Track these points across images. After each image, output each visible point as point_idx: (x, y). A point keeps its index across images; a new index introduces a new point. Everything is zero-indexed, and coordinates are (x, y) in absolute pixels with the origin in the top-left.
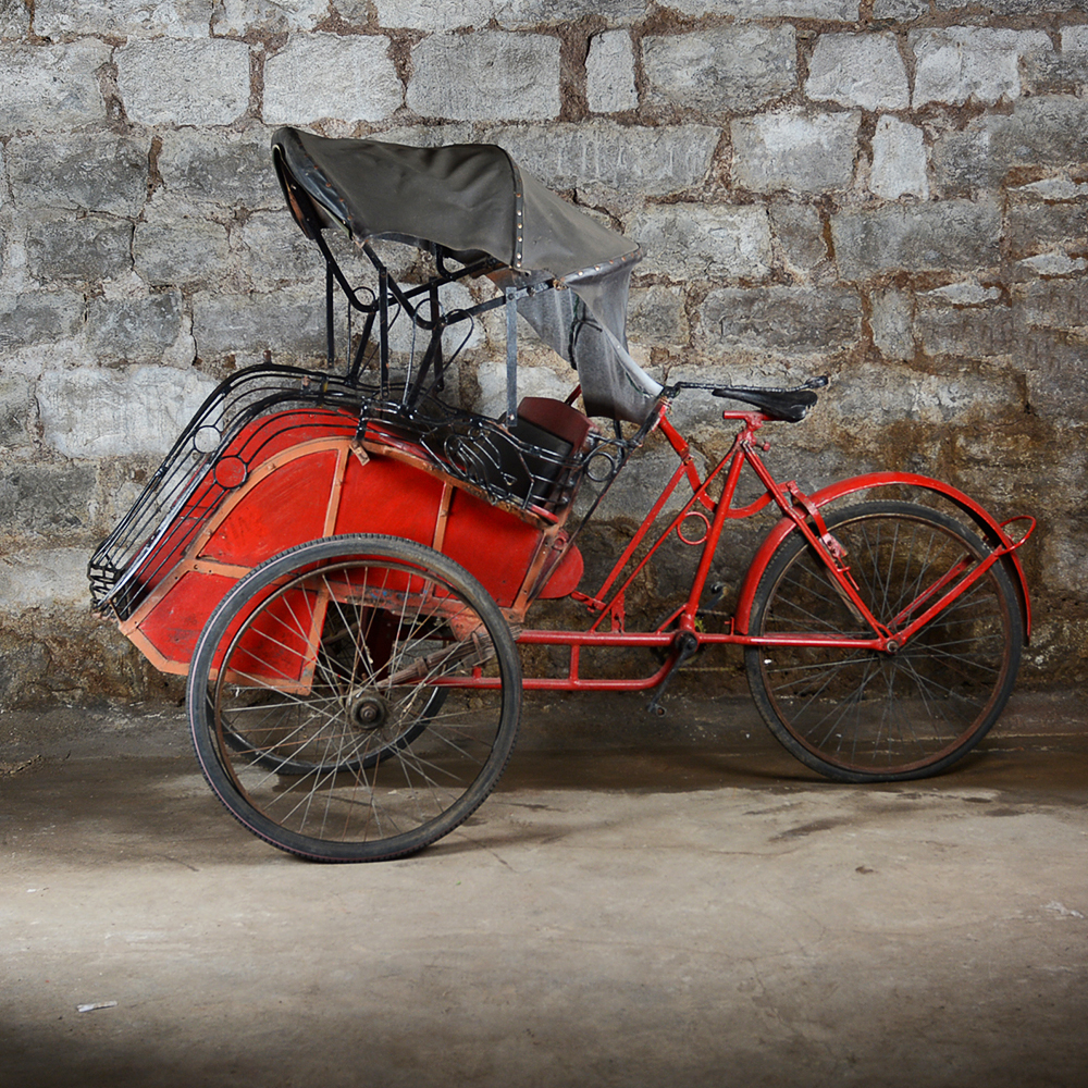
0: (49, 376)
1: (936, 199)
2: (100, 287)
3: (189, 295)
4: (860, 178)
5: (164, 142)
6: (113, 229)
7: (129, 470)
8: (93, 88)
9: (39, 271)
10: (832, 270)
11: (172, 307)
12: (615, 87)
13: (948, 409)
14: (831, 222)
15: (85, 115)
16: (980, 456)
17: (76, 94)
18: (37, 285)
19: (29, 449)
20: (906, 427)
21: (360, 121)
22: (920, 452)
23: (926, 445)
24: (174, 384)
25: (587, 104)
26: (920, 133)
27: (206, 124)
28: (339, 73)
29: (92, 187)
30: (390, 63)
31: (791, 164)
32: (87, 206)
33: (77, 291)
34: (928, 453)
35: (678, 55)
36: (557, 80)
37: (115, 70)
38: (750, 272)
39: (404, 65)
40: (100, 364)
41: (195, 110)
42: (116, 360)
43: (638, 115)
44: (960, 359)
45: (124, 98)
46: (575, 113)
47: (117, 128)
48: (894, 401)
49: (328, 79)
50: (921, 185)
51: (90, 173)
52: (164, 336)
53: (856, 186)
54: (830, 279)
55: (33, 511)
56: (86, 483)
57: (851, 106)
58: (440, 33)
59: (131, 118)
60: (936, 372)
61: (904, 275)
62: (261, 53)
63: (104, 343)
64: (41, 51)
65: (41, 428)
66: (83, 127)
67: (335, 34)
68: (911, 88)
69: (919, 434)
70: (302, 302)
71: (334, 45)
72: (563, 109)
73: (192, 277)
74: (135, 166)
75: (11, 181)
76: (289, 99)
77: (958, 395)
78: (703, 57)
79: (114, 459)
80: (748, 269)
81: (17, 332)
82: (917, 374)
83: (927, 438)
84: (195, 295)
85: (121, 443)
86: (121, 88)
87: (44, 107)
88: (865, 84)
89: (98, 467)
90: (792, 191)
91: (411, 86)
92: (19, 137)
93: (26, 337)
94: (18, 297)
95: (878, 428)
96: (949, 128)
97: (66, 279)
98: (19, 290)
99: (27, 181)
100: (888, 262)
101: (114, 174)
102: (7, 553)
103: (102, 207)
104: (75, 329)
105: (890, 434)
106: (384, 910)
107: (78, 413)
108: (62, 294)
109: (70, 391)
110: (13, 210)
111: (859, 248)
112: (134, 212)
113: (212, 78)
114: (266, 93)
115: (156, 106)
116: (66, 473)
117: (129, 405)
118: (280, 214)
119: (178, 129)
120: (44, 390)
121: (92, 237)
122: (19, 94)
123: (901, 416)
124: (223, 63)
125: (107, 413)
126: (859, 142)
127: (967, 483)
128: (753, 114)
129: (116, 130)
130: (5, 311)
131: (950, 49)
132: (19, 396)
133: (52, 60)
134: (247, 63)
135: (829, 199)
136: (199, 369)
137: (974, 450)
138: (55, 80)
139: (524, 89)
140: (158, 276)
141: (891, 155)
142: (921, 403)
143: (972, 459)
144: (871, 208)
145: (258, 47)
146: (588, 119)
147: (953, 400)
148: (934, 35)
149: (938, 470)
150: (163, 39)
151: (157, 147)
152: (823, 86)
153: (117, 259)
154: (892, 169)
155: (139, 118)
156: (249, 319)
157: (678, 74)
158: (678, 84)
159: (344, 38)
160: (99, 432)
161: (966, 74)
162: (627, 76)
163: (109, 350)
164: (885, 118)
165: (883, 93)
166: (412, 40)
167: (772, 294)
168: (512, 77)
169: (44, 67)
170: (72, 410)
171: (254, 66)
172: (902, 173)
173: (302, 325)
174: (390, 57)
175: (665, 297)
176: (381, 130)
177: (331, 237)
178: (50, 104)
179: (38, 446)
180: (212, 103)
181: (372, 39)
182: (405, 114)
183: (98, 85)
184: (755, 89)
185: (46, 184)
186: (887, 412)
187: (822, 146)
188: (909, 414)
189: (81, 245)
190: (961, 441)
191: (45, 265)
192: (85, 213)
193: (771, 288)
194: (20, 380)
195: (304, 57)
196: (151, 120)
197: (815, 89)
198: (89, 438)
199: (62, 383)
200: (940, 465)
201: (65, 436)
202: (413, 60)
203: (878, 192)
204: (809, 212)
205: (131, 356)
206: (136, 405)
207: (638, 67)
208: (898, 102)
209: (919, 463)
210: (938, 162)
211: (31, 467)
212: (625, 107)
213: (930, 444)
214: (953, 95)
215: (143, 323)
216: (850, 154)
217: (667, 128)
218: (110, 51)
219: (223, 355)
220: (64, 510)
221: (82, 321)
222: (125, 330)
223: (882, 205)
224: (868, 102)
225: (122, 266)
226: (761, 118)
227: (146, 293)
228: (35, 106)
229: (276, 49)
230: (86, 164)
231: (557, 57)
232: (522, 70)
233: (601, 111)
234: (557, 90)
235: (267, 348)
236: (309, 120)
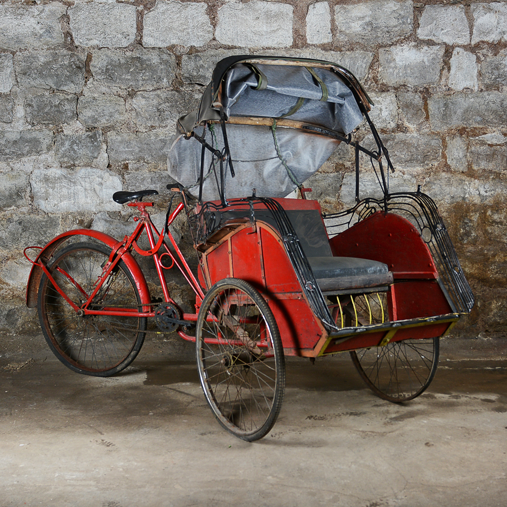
0: (36, 172)
1: (482, 90)
2: (61, 128)
3: (105, 133)
4: (443, 79)
5: (93, 55)
6: (67, 99)
7: (76, 219)
8: (58, 27)
9: (31, 120)
10: (428, 126)
11: (97, 138)
12: (321, 31)
13: (483, 196)
14: (428, 102)
15: (54, 41)
16: (498, 220)
17: (49, 30)
18: (30, 127)
19: (27, 208)
20: (462, 205)
21: (191, 46)
22: (469, 217)
23: (471, 214)
24: (98, 177)
25: (306, 39)
26: (475, 57)
27: (114, 46)
28: (181, 22)
29: (57, 78)
30: (207, 17)
31: (409, 71)
32: (55, 87)
33: (50, 130)
34: (473, 218)
35: (353, 15)
36: (291, 27)
37: (69, 18)
38: (386, 126)
39: (214, 18)
40: (61, 167)
41: (109, 39)
42: (70, 164)
43: (332, 46)
44: (491, 172)
45: (73, 33)
46: (300, 45)
47: (69, 48)
48: (456, 192)
49: (176, 25)
50: (474, 83)
51: (56, 71)
52: (93, 153)
53: (441, 83)
54: (427, 130)
55: (29, 238)
56: (55, 225)
57: (440, 43)
58: (232, 2)
59: (77, 43)
60: (478, 178)
61: (464, 129)
62: (142, 11)
63: (64, 156)
64: (31, 8)
65: (32, 198)
66: (53, 47)
68: (471, 33)
69: (469, 209)
70: (162, 137)
71: (179, 7)
72: (295, 41)
73: (107, 124)
74: (79, 67)
75: (17, 74)
76: (156, 34)
77: (489, 190)
78: (366, 16)
79: (68, 214)
80: (386, 124)
81: (20, 150)
82: (468, 178)
83: (472, 211)
84: (108, 133)
85: (72, 206)
86: (71, 28)
87: (33, 36)
88: (447, 32)
89: (61, 217)
90: (409, 85)
91: (218, 28)
92: (21, 52)
93: (25, 152)
94: (21, 132)
95: (448, 205)
96: (489, 54)
97: (44, 124)
98: (21, 129)
99: (25, 74)
100: (456, 122)
101: (68, 71)
102: (16, 259)
103: (62, 88)
104: (49, 148)
105: (454, 208)
106: (192, 462)
107: (51, 190)
108: (43, 131)
109: (47, 179)
110: (18, 89)
111: (442, 115)
112: (78, 91)
113: (117, 23)
114: (144, 31)
115: (89, 37)
116: (45, 220)
117: (76, 187)
118: (151, 93)
119: (100, 49)
120: (34, 179)
121: (58, 103)
122: (20, 30)
123: (460, 200)
124: (123, 15)
125: (65, 191)
126: (444, 61)
127: (491, 233)
128: (390, 46)
129: (69, 49)
130: (14, 139)
131: (492, 14)
132: (21, 181)
133: (37, 13)
134: (135, 16)
135: (427, 89)
136: (110, 170)
137: (496, 217)
138: (38, 23)
139: (274, 31)
140: (90, 123)
141: (460, 68)
142: (470, 193)
143: (494, 221)
144: (449, 95)
145: (141, 8)
146: (307, 47)
147: (486, 192)
148: (484, 7)
149: (477, 226)
150: (93, 3)
151: (89, 58)
152: (426, 32)
153: (69, 114)
154: (460, 75)
155: (81, 43)
156: (135, 145)
157: (353, 25)
158: (353, 30)
159: (184, 3)
160: (61, 200)
161: (499, 27)
162: (327, 25)
163: (66, 159)
164: (457, 49)
165: (457, 36)
166: (218, 5)
167: (397, 137)
168: (269, 25)
169: (33, 16)
170: (47, 189)
171: (138, 17)
172: (465, 77)
173: (162, 149)
174: (207, 14)
176: (202, 51)
177: (176, 105)
178: (36, 35)
179: (31, 206)
180: (117, 36)
181: (198, 4)
182: (214, 43)
183: (60, 26)
184: (392, 33)
185: (34, 76)
186: (453, 197)
187: (425, 63)
188: (464, 199)
189: (52, 107)
190: (489, 213)
191: (34, 117)
192: (54, 91)
193: (396, 134)
194: (22, 173)
195: (163, 13)
196: (87, 44)
197: (422, 33)
198: (56, 203)
199: (43, 175)
200: (478, 224)
201: (44, 202)
202: (219, 15)
203: (452, 87)
204: (417, 96)
205: (76, 163)
206: (79, 187)
207: (333, 21)
208: (464, 41)
209: (468, 223)
210: (483, 71)
211: (28, 217)
212: (326, 41)
213: (474, 213)
214: (493, 38)
215: (83, 147)
216: (439, 67)
217: (347, 52)
218: (66, 8)
219: (123, 163)
220: (44, 238)
221: (53, 145)
222: (74, 150)
223: (454, 93)
224: (449, 40)
225: (72, 118)
226: (394, 48)
227: (84, 131)
228: (29, 36)
229: (149, 9)
230: (54, 66)
231: (291, 15)
232: (274, 21)
233: (313, 43)
234: (291, 32)
235: (144, 160)
236: (166, 45)
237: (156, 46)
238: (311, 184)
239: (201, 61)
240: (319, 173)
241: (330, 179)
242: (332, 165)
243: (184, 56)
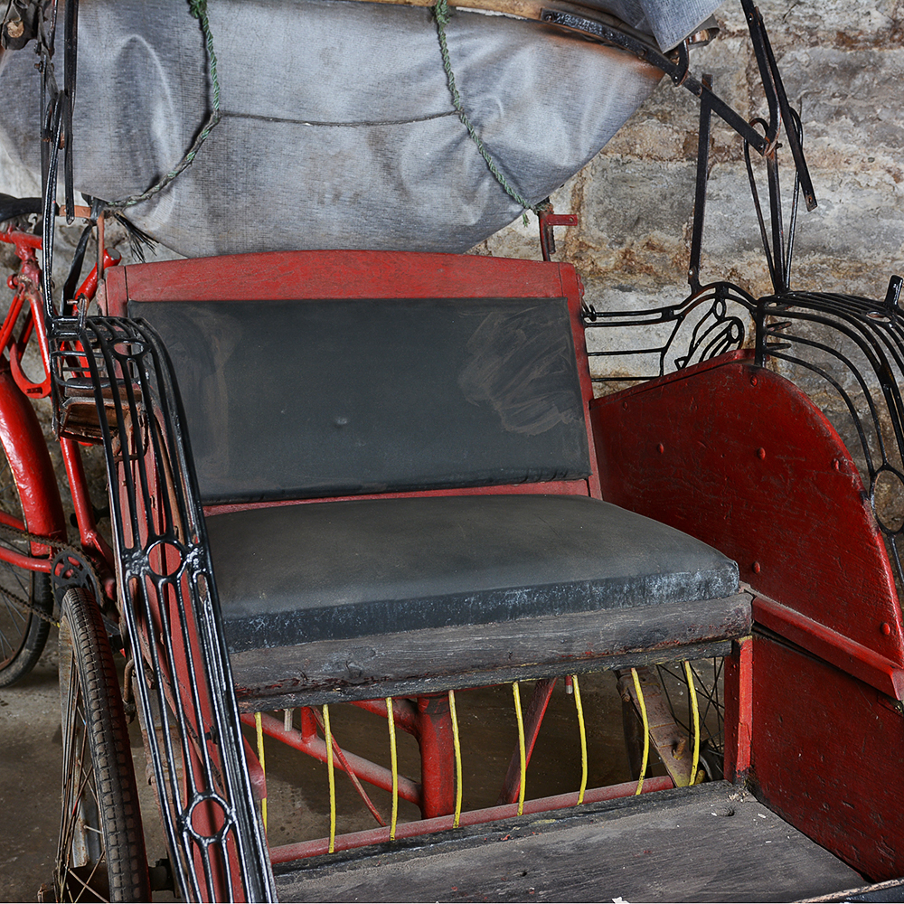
38: (857, 23)
80: (855, 18)
167: (888, 62)
175: (716, 54)
193: (887, 52)
238: (610, 188)
240: (636, 159)
241: (668, 179)
242: (676, 136)
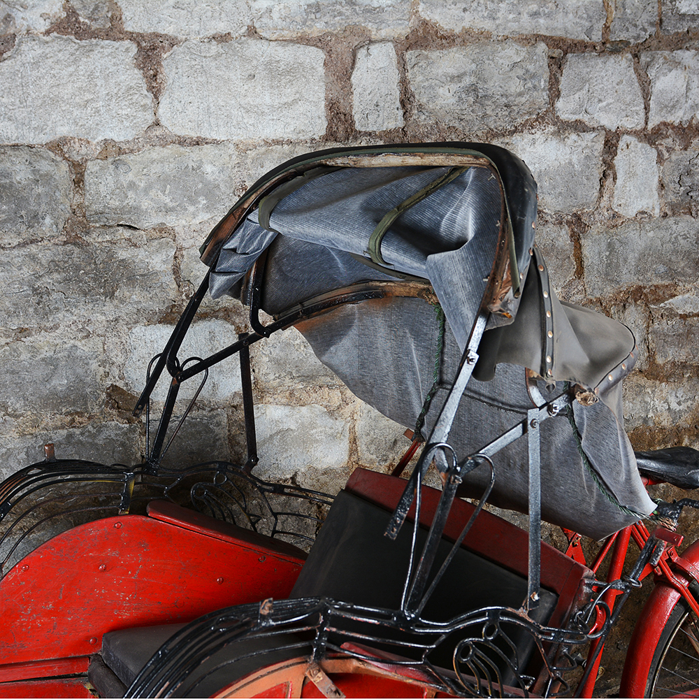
1: (665, 216)
4: (606, 198)
10: (580, 288)
12: (381, 104)
13: (675, 413)
14: (582, 241)
20: (643, 433)
21: (105, 140)
25: (353, 123)
26: (653, 154)
28: (78, 84)
30: (138, 73)
31: (547, 184)
35: (440, 71)
36: (323, 96)
39: (155, 76)
43: (405, 136)
44: (684, 366)
48: (633, 409)
49: (67, 91)
50: (651, 202)
53: (602, 205)
54: (579, 297)
57: (596, 126)
58: (194, 40)
60: (667, 379)
61: (640, 288)
67: (73, 37)
68: (647, 108)
69: (653, 438)
70: (46, 353)
71: (72, 51)
72: (329, 128)
76: (21, 114)
77: (683, 399)
78: (464, 74)
82: (650, 383)
83: (659, 441)
88: (608, 105)
90: (546, 211)
91: (164, 100)
96: (677, 148)
100: (628, 279)
111: (605, 266)
118: (15, 252)
123: (639, 423)
126: (604, 162)
128: (512, 133)
131: (679, 71)
135: (578, 218)
139: (288, 105)
141: (631, 175)
142: (655, 410)
144: (613, 226)
146: (355, 138)
147: (679, 403)
148: (665, 58)
152: (572, 106)
154: (632, 188)
157: (441, 91)
158: (440, 102)
159: (84, 43)
161: (690, 96)
162: (393, 92)
164: (626, 139)
165: (624, 114)
166: (163, 47)
168: (276, 92)
172: (640, 191)
173: (47, 380)
174: (138, 67)
176: (132, 151)
177: (77, 276)
181: (116, 44)
182: (158, 132)
184: (515, 108)
186: (627, 420)
187: (574, 167)
188: (645, 420)
190: (686, 441)
195: (36, 64)
197: (566, 109)
202: (166, 70)
203: (621, 211)
204: (563, 232)
207: (404, 83)
208: (635, 122)
210: (666, 181)
212: (392, 125)
214: (676, 117)
216: (597, 174)
223: (622, 223)
224: (609, 121)
226: (519, 138)
231: (321, 70)
232: (286, 83)
233: (368, 130)
234: (323, 106)
235: (6, 409)
236: (44, 139)
237: (20, 142)
239: (130, 174)
243: (89, 163)
